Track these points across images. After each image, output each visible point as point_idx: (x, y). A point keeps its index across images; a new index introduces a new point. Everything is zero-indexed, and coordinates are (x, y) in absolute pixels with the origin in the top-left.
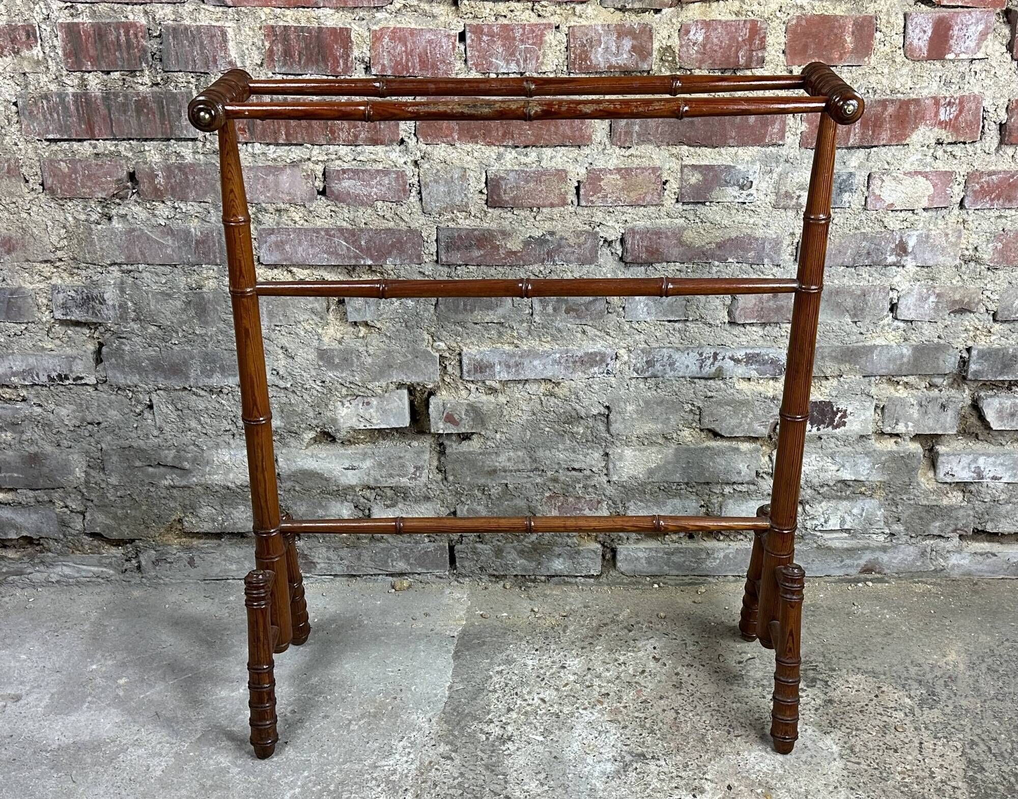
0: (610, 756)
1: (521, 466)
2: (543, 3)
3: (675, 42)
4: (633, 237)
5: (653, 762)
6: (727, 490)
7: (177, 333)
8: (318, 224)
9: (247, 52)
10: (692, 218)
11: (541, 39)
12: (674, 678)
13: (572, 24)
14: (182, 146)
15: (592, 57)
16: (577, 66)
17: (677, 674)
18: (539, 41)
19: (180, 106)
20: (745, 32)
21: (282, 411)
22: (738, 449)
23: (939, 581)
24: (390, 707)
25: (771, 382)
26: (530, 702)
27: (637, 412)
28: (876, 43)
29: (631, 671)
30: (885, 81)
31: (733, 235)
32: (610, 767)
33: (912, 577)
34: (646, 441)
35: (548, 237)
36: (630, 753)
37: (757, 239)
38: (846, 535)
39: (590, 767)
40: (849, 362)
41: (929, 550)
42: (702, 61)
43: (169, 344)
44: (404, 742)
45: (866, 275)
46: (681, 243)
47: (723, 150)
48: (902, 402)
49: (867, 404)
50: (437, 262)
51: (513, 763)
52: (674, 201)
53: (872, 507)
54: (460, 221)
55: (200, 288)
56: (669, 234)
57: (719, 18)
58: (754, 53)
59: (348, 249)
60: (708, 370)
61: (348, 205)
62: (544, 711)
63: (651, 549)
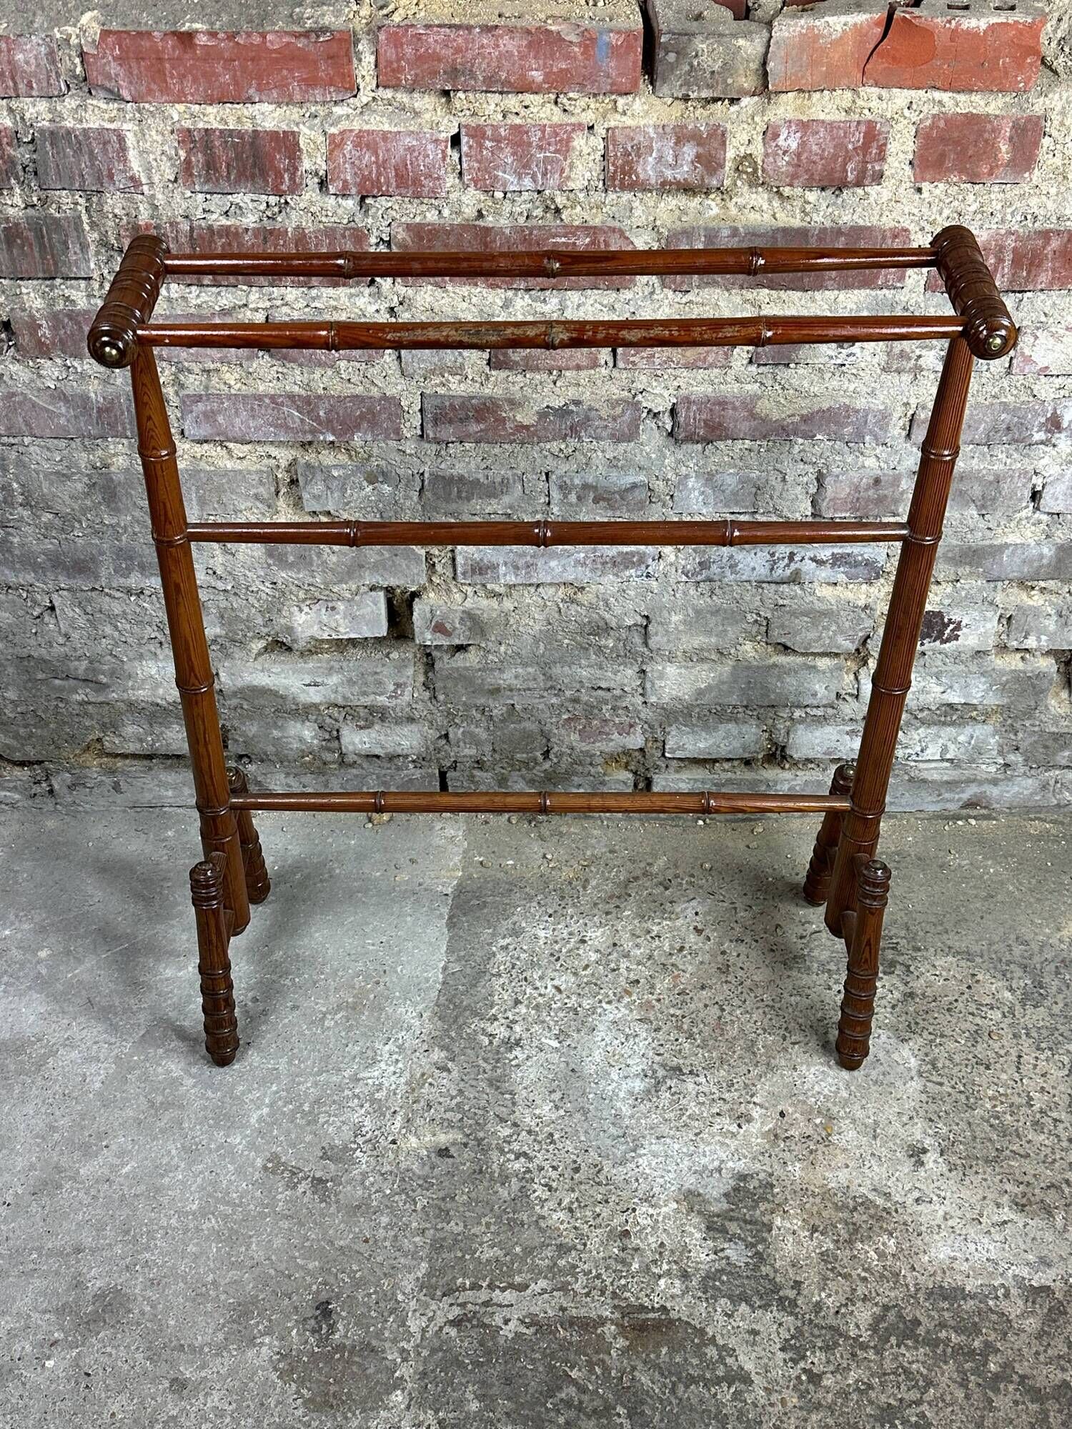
0: (639, 1068)
1: (532, 685)
2: (571, 95)
3: (758, 150)
4: (688, 408)
5: (690, 1079)
6: (798, 713)
7: (80, 522)
8: (261, 388)
9: (154, 164)
10: (769, 383)
11: (567, 146)
12: (720, 958)
13: (612, 124)
14: (72, 287)
15: (639, 170)
16: (617, 182)
17: (723, 953)
18: (565, 147)
19: (66, 235)
20: (859, 138)
21: (222, 617)
22: (814, 667)
23: (1061, 819)
24: (372, 996)
25: (864, 586)
26: (542, 991)
27: (684, 622)
28: (1042, 154)
29: (667, 948)
30: (1051, 205)
31: (825, 406)
32: (638, 1085)
33: (1028, 813)
34: (696, 657)
35: (572, 407)
36: (664, 1066)
37: (857, 411)
38: (948, 764)
39: (614, 1084)
40: (970, 564)
41: (1052, 782)
42: (794, 176)
43: (70, 537)
44: (390, 1046)
45: (1002, 456)
46: (753, 416)
47: (818, 295)
48: (1036, 612)
49: (989, 614)
50: (422, 436)
51: (522, 1078)
52: (745, 362)
53: (986, 734)
54: (453, 387)
55: (107, 466)
56: (737, 404)
57: (822, 117)
58: (869, 166)
59: (302, 421)
60: (779, 573)
61: (300, 365)
62: (559, 1004)
63: (696, 780)
